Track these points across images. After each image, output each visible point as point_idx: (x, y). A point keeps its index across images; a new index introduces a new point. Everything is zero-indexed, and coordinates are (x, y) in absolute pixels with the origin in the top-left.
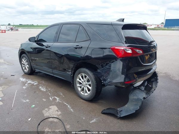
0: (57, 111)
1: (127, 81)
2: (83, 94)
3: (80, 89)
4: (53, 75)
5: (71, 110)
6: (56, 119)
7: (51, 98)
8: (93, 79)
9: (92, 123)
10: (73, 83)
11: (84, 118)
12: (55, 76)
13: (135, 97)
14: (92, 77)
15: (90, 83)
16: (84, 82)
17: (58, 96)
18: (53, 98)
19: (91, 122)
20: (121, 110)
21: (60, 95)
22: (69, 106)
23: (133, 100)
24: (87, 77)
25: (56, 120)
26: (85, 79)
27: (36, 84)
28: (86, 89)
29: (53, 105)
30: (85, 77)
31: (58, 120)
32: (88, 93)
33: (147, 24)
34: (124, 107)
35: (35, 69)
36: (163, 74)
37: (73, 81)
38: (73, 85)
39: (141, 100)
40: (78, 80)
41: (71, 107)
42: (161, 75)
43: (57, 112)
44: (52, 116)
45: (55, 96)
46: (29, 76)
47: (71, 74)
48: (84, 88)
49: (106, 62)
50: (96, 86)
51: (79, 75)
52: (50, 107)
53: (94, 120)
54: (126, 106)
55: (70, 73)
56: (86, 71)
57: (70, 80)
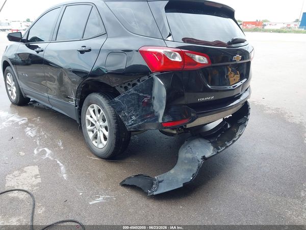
0: (36, 176)
1: (166, 120)
2: (96, 145)
3: (91, 135)
4: (50, 107)
5: (64, 175)
6: (26, 193)
7: (37, 150)
8: (110, 116)
9: (93, 205)
10: (81, 124)
11: (81, 194)
12: (54, 108)
13: (189, 155)
14: (108, 112)
15: (106, 124)
16: (98, 122)
17: (53, 147)
18: (40, 150)
19: (91, 203)
20: (160, 180)
21: (57, 146)
22: (62, 168)
23: (185, 160)
24: (102, 111)
25: (22, 196)
26: (99, 116)
27: (23, 122)
28: (100, 135)
29: (34, 164)
30: (99, 111)
31: (28, 196)
32: (103, 145)
33: (268, 21)
34: (168, 173)
35: (25, 94)
36: (272, 110)
37: (80, 119)
38: (81, 128)
39: (199, 161)
40: (88, 117)
41: (67, 170)
42: (267, 112)
43: (34, 179)
44: (20, 188)
45: (45, 147)
46: (19, 107)
47: (76, 106)
48: (98, 132)
49: (131, 81)
50: (115, 130)
51: (89, 108)
52: (26, 168)
53: (100, 199)
54: (172, 171)
55: (74, 102)
56: (99, 100)
57: (74, 116)
